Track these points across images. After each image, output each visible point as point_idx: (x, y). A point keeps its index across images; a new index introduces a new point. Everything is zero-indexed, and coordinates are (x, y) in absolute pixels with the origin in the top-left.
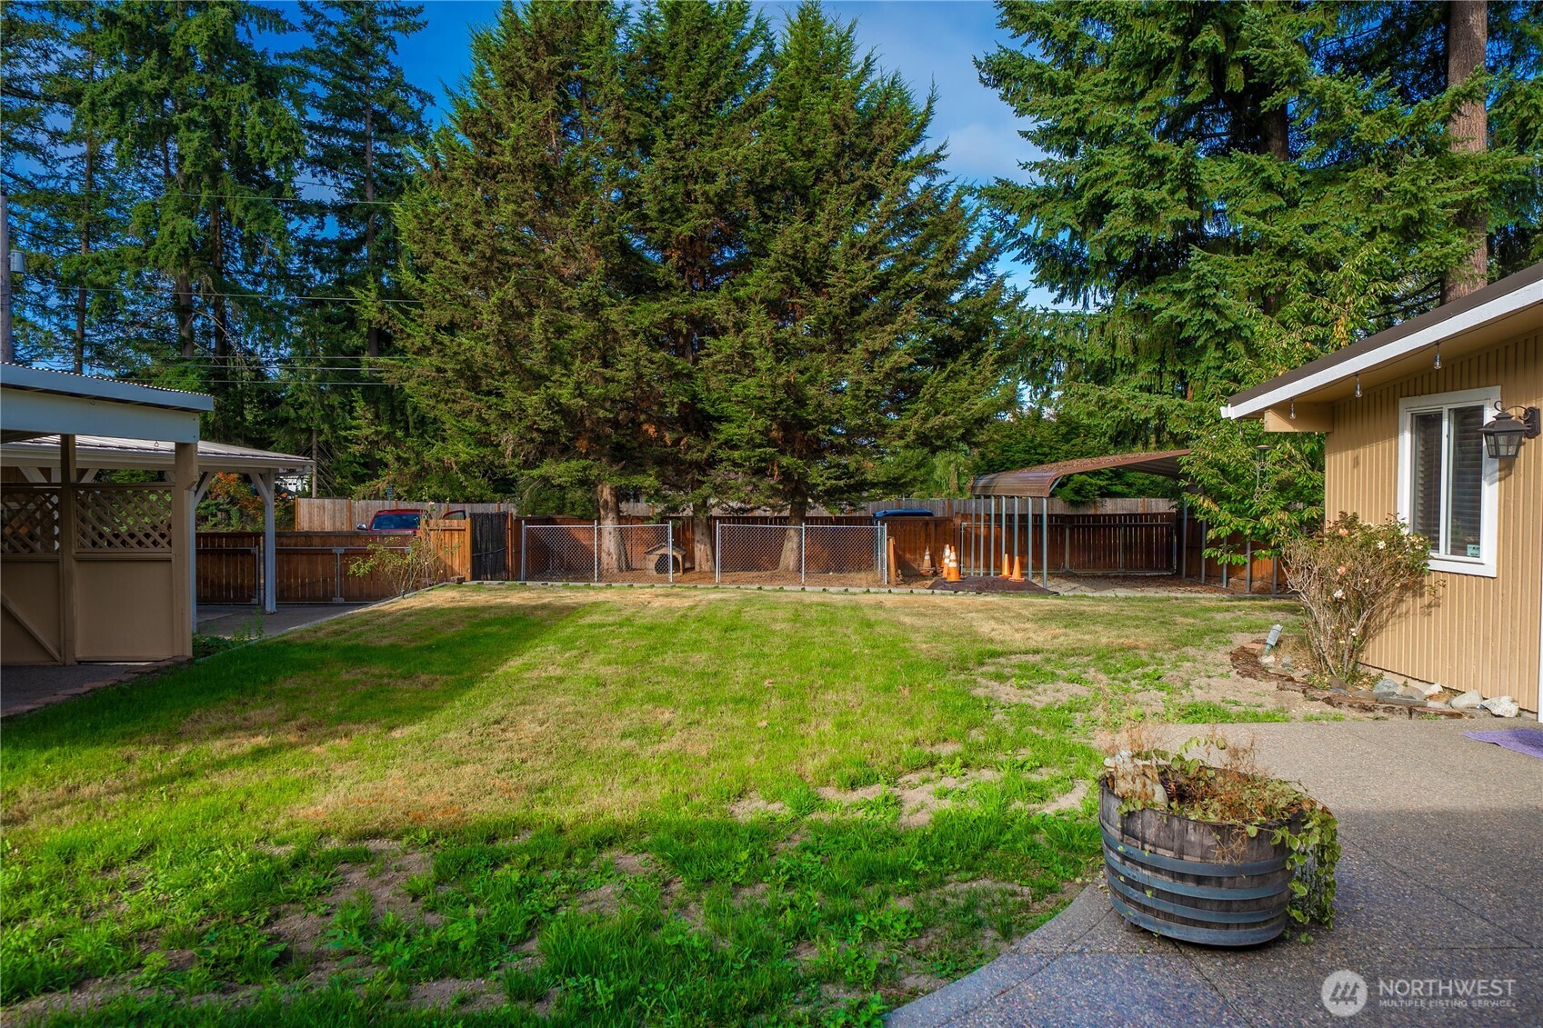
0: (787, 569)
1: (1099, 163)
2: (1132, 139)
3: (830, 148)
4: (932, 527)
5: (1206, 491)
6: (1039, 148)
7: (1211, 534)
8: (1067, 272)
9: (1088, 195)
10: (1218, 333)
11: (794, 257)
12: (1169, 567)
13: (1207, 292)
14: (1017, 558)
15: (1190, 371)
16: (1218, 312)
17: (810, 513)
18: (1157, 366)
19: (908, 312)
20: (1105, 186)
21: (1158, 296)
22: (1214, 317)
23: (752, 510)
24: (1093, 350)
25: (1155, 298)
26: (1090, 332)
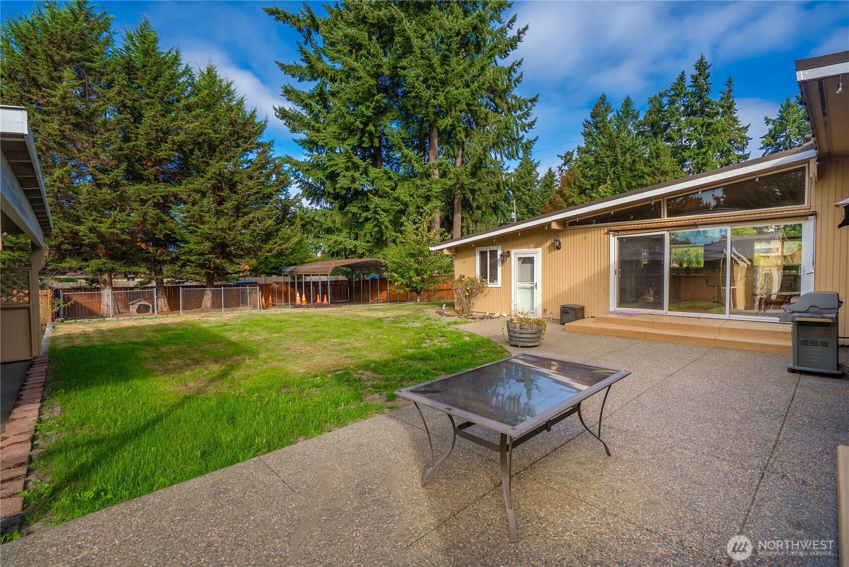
0: (206, 307)
1: (333, 159)
2: (348, 155)
3: (228, 131)
4: (264, 288)
5: (393, 271)
6: (301, 147)
8: (315, 195)
9: (330, 170)
11: (219, 175)
12: (347, 299)
14: (304, 296)
17: (215, 283)
18: (349, 230)
19: (272, 204)
20: (336, 168)
21: (354, 208)
23: (184, 282)
24: (329, 224)
25: (353, 208)
26: (327, 217)
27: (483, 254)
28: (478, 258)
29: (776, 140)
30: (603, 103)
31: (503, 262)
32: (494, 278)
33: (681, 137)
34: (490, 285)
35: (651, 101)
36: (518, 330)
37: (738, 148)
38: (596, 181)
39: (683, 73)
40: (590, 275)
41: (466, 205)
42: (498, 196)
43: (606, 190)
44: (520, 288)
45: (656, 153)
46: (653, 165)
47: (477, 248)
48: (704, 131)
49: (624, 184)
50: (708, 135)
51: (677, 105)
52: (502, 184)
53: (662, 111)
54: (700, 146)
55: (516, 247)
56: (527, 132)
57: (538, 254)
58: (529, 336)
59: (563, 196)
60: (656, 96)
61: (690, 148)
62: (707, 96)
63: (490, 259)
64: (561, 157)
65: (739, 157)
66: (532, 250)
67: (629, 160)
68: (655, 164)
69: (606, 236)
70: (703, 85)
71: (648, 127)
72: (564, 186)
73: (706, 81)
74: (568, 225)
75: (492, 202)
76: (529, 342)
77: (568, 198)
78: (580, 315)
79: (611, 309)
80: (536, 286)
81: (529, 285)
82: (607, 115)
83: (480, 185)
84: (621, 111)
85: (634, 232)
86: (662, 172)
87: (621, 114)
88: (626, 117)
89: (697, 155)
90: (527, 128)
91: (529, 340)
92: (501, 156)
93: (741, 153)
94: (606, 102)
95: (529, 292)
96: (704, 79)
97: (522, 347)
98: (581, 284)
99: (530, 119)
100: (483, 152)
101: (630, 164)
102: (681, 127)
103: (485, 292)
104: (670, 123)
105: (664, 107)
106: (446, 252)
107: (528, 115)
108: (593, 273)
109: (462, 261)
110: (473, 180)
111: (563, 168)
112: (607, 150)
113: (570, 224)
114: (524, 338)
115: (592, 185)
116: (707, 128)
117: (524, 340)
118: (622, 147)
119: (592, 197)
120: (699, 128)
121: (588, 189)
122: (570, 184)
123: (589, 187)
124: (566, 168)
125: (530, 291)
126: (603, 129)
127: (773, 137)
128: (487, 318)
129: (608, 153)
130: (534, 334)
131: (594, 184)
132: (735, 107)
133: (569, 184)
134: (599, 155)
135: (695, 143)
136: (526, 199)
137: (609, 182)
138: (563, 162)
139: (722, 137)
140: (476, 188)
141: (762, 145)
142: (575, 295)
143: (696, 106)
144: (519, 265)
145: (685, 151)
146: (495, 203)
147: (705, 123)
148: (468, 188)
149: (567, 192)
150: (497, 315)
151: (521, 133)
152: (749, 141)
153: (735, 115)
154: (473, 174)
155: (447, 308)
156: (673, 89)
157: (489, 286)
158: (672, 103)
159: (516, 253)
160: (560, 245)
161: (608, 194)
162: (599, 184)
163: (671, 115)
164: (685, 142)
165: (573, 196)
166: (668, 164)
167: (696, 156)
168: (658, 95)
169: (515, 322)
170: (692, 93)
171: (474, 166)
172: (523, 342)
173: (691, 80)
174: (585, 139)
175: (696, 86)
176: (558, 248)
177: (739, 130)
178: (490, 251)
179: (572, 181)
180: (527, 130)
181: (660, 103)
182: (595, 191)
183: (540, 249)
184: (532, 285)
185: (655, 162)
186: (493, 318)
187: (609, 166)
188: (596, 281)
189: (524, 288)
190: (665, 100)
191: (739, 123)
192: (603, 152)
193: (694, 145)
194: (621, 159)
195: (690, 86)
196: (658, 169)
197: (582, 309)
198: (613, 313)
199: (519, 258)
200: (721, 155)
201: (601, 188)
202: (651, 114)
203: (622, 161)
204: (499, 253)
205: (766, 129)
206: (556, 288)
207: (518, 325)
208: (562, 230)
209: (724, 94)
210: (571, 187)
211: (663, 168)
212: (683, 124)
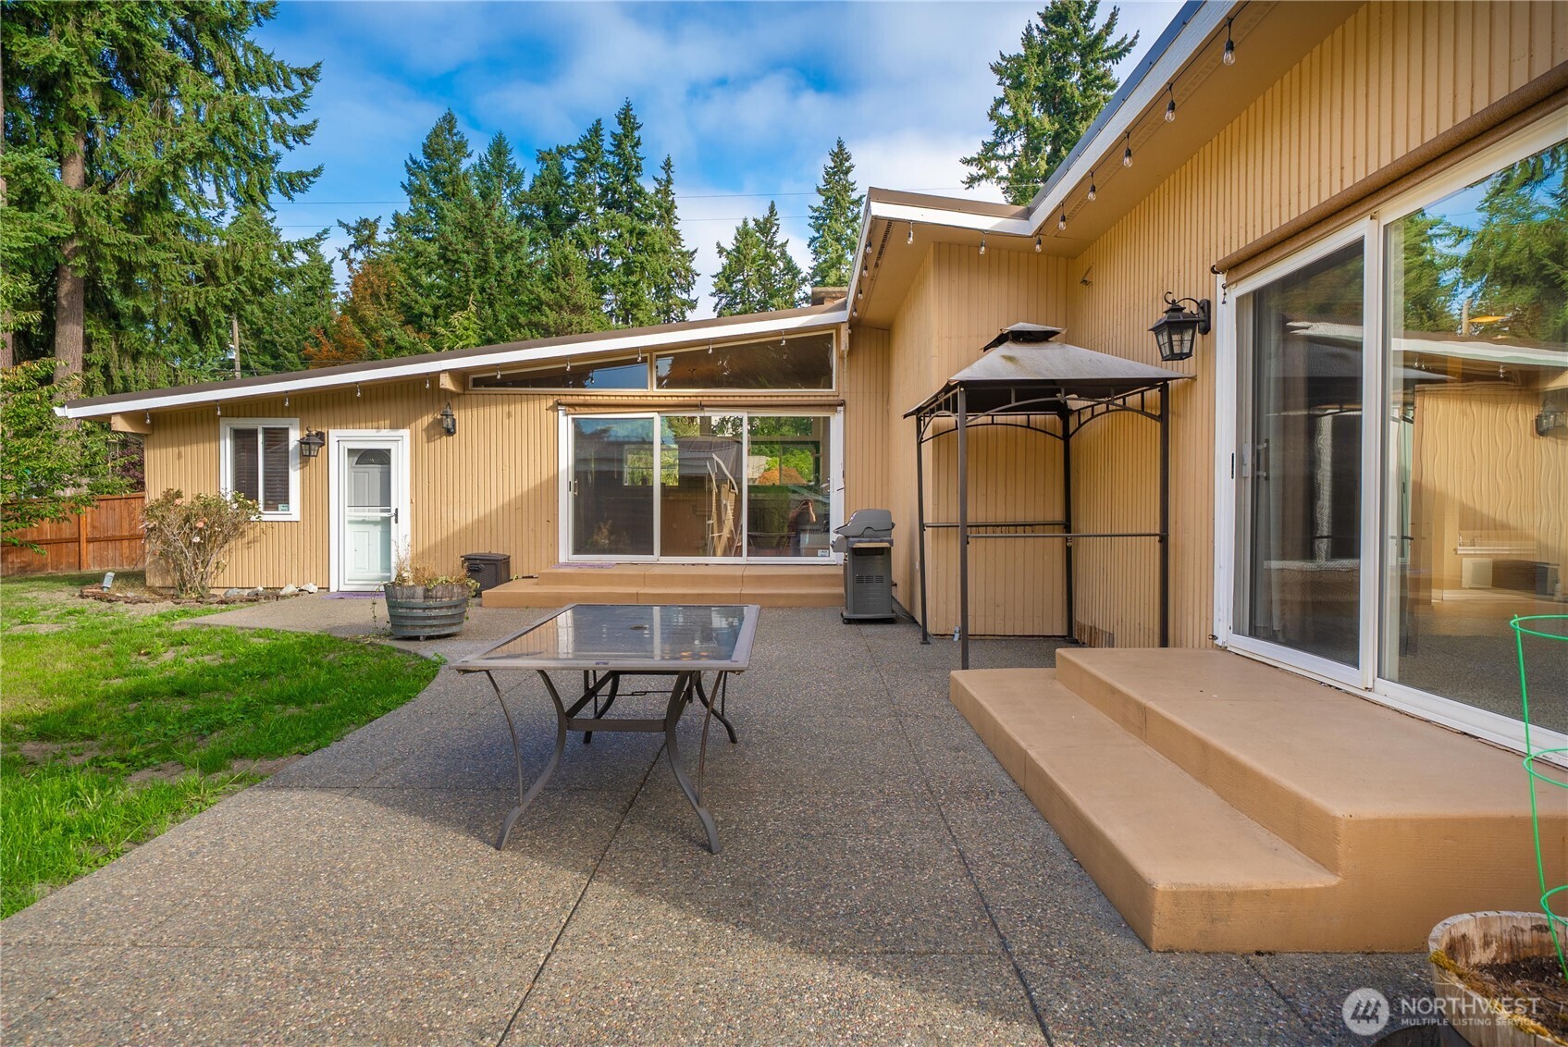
27: (244, 440)
28: (227, 446)
29: (731, 285)
30: (450, 131)
31: (305, 458)
32: (278, 496)
33: (597, 244)
34: (269, 516)
35: (543, 159)
36: (419, 600)
37: (680, 287)
38: (444, 301)
39: (599, 122)
40: (519, 492)
41: (95, 301)
42: (211, 292)
43: (466, 323)
44: (351, 522)
45: (563, 266)
46: (558, 288)
47: (223, 422)
48: (634, 243)
49: (502, 317)
50: (640, 252)
51: (590, 181)
52: (221, 265)
53: (564, 185)
54: (628, 268)
55: (343, 424)
56: (290, 148)
57: (400, 443)
58: (444, 612)
59: (360, 321)
60: (550, 150)
61: (611, 269)
62: (638, 180)
63: (265, 449)
64: (346, 226)
65: (684, 303)
66: (385, 432)
67: (511, 269)
68: (562, 287)
69: (550, 413)
70: (630, 157)
71: (538, 209)
72: (364, 298)
73: (635, 152)
74: (471, 384)
75: (192, 308)
76: (444, 625)
77: (374, 330)
78: (504, 575)
79: (562, 559)
80: (396, 515)
81: (377, 514)
82: (459, 161)
83: (152, 254)
84: (488, 161)
85: (602, 410)
86: (575, 305)
87: (487, 166)
88: (497, 177)
89: (625, 284)
90: (290, 139)
91: (443, 622)
92: (218, 190)
93: (685, 296)
94: (455, 131)
95: (377, 532)
96: (632, 147)
97: (429, 638)
98: (500, 512)
99: (303, 119)
100: (171, 168)
101: (513, 278)
102: (597, 226)
103: (250, 535)
104: (578, 212)
105: (567, 178)
106: (120, 425)
107: (299, 107)
108: (525, 489)
109: (171, 452)
110: (133, 238)
111: (352, 255)
112: (466, 238)
113: (478, 384)
114: (434, 618)
115: (436, 308)
116: (638, 239)
117: (435, 622)
118: (498, 240)
119: (436, 334)
120: (627, 235)
121: (428, 316)
122: (378, 298)
123: (428, 310)
124: (359, 256)
125: (379, 528)
126: (450, 188)
127: (727, 280)
128: (267, 598)
129: (469, 244)
130: (456, 606)
131: (439, 307)
132: (677, 212)
133: (375, 296)
134: (450, 244)
135: (619, 262)
136: (253, 313)
137: (473, 308)
138: (351, 240)
139: (661, 261)
140: (143, 261)
141: (714, 290)
142: (488, 533)
143: (620, 193)
144: (351, 467)
145: (604, 274)
146: (200, 311)
147: (634, 228)
148: (113, 256)
149: (369, 312)
150: (290, 589)
151: (274, 147)
152: (696, 278)
153: (676, 227)
154: (132, 221)
155: (118, 584)
156: (584, 149)
157: (264, 518)
158: (581, 174)
159: (342, 439)
160: (454, 426)
161: (470, 333)
162: (452, 308)
163: (579, 197)
164: (603, 255)
165: (390, 325)
166: (583, 292)
167: (621, 287)
168: (554, 151)
169: (411, 583)
170: (615, 167)
171: (138, 200)
172: (431, 626)
173: (611, 140)
174: (412, 201)
175: (619, 155)
176: (450, 432)
177: (683, 254)
178: (266, 431)
179: (383, 290)
180: (292, 143)
181: (561, 169)
182: (440, 321)
183: (406, 433)
184: (386, 515)
185: (562, 284)
186: (284, 597)
187: (471, 274)
188: (532, 504)
189: (364, 522)
190: (569, 165)
191: (683, 243)
192: (457, 239)
193: (618, 266)
194: (496, 264)
195: (611, 153)
196: (568, 299)
197: (506, 561)
198: (567, 565)
199: (351, 452)
200: (657, 292)
201: (457, 318)
202: (543, 184)
203: (497, 268)
204: (295, 436)
205: (718, 264)
206: (444, 520)
207: (420, 590)
208: (458, 395)
209: (660, 184)
210: (380, 304)
211: (575, 298)
212: (601, 222)
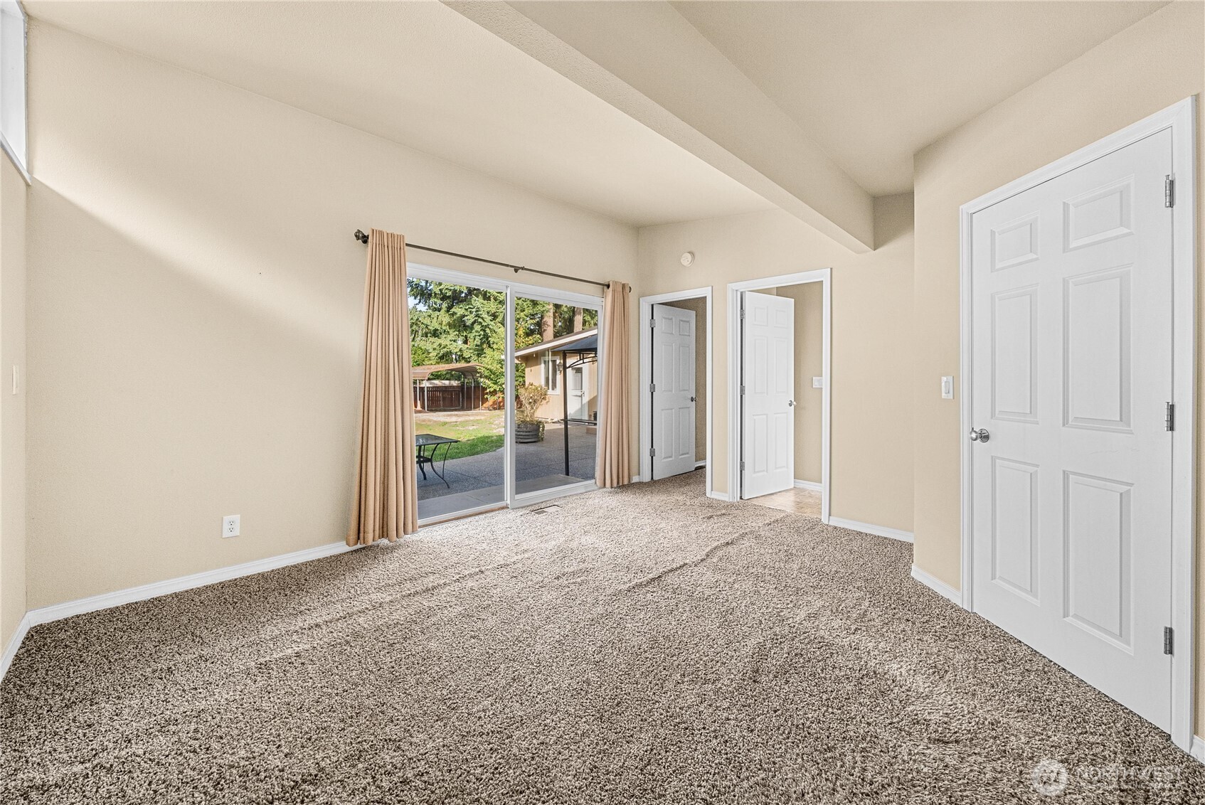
5: (486, 377)
7: (488, 390)
10: (482, 326)
12: (459, 406)
13: (480, 313)
15: (469, 335)
16: (483, 320)
18: (457, 333)
22: (482, 321)
24: (434, 325)
25: (459, 310)
26: (433, 318)
27: (547, 364)
28: (543, 365)
31: (560, 371)
44: (573, 395)
47: (542, 358)
57: (585, 364)
63: (552, 368)
80: (584, 393)
109: (530, 369)
125: (580, 398)
144: (573, 374)
150: (555, 420)
157: (550, 393)
178: (551, 360)
184: (581, 393)
189: (576, 396)
204: (558, 362)
